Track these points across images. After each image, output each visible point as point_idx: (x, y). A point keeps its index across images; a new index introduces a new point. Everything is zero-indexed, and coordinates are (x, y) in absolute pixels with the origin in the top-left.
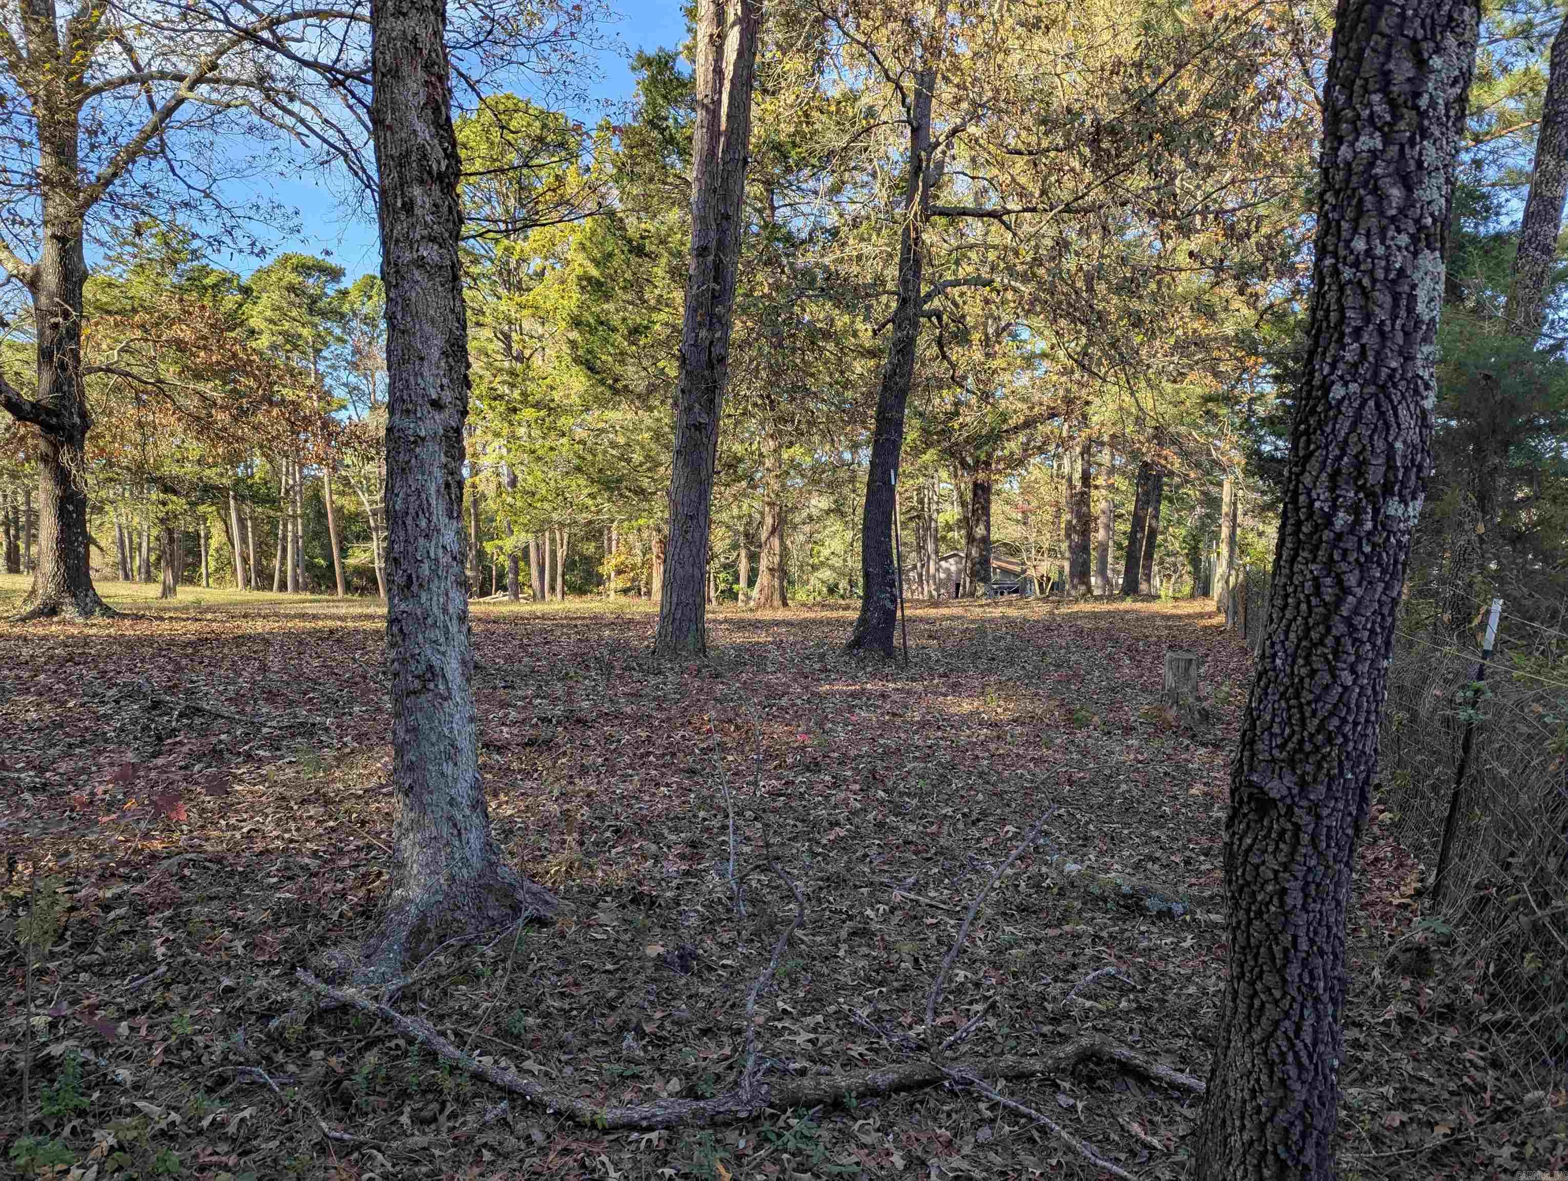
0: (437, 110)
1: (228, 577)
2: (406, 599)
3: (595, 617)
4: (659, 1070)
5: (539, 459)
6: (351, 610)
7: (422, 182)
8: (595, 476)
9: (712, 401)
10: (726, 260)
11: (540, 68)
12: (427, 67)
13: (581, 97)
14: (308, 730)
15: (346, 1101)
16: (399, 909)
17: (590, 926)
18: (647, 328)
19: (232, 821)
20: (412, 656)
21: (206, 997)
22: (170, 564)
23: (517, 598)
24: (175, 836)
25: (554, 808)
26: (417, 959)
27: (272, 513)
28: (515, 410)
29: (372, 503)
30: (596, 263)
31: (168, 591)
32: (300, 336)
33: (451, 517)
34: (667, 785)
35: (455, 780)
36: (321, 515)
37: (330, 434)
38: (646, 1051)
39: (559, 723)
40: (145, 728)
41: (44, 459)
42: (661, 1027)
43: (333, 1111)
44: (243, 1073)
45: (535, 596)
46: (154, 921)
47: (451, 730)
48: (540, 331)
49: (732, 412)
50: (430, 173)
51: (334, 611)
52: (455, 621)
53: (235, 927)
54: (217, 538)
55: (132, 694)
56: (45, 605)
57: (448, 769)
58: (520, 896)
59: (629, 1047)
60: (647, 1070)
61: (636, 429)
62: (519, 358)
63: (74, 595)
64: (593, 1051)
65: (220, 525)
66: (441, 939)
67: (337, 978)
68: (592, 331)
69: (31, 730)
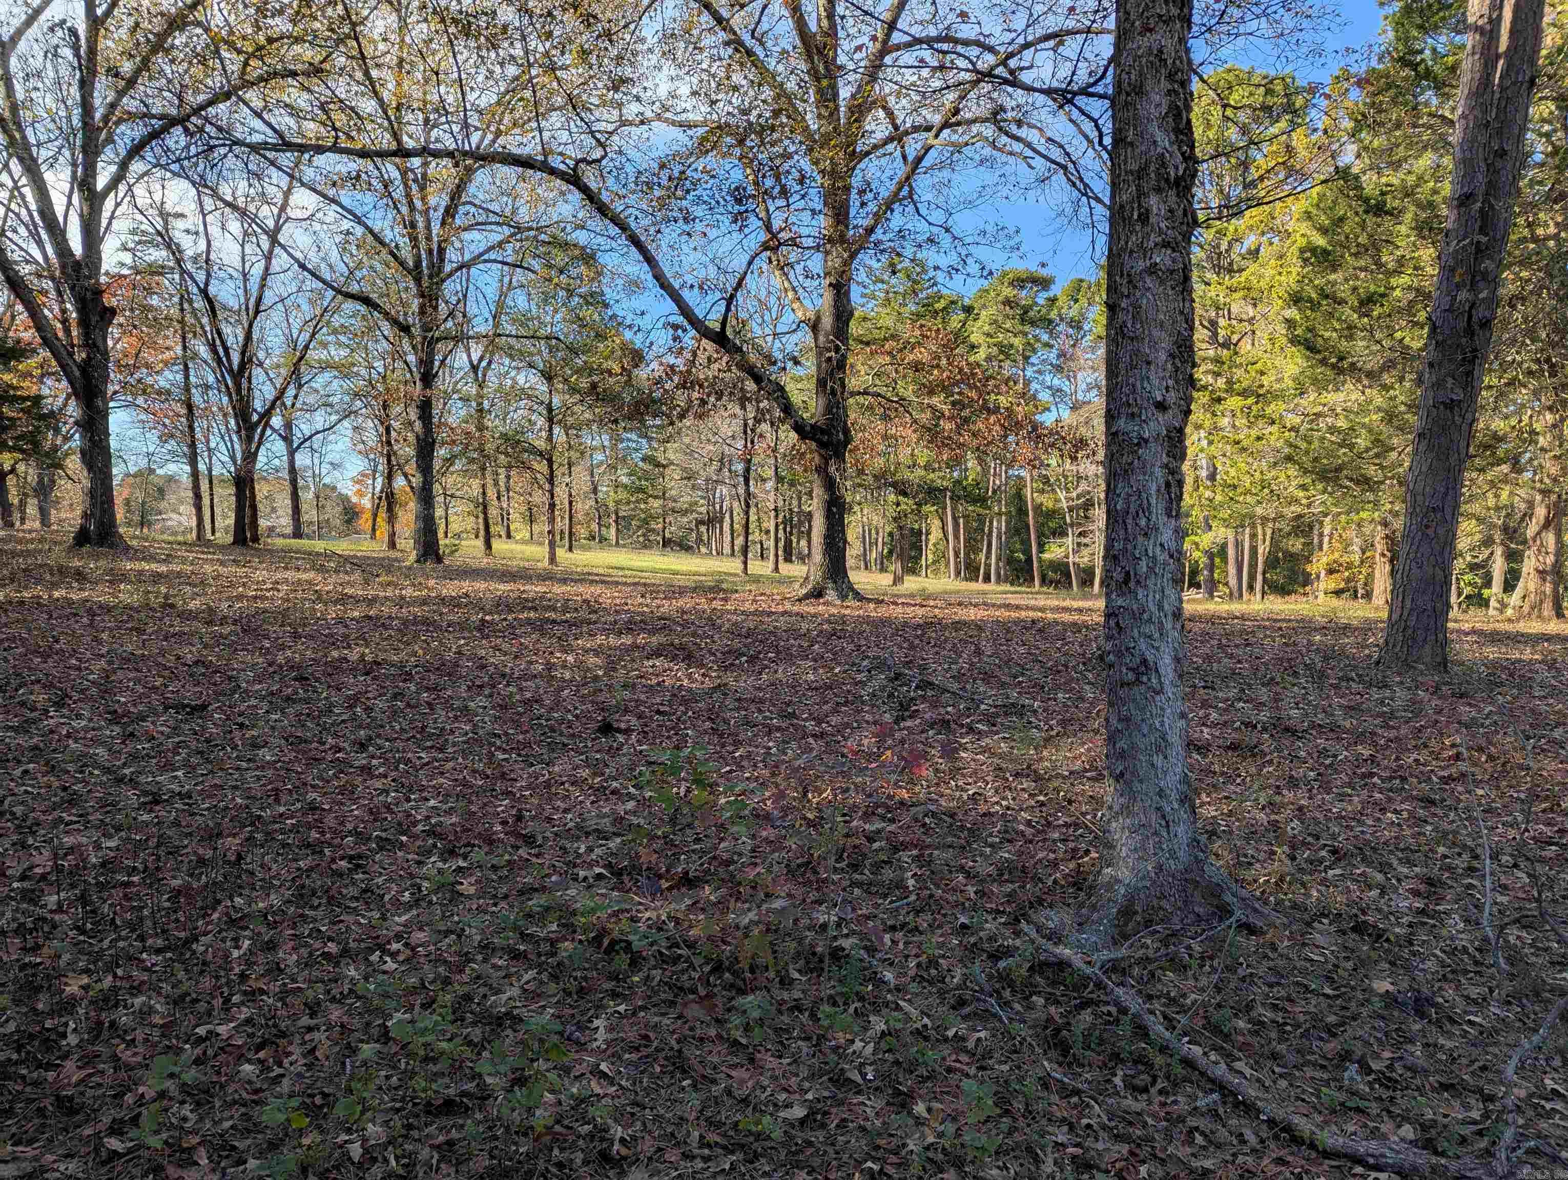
0: (1178, 116)
1: (943, 568)
2: (1124, 594)
3: (1303, 620)
4: (1389, 1112)
5: (1244, 450)
6: (1049, 602)
7: (1158, 190)
8: (1308, 466)
9: (1469, 374)
10: (1499, 205)
11: (1270, 33)
12: (1170, 77)
13: (1318, 52)
14: (1018, 710)
15: (1064, 1048)
16: (1109, 886)
17: (1304, 945)
18: (1383, 295)
19: (960, 783)
20: (1128, 649)
21: (947, 928)
22: (900, 557)
23: (1212, 596)
24: (917, 789)
25: (1262, 817)
26: (1126, 937)
27: (981, 511)
28: (1219, 400)
29: (1068, 499)
30: (1324, 231)
31: (897, 580)
32: (1012, 346)
33: (1169, 516)
34: (1395, 812)
35: (1165, 773)
36: (1022, 511)
37: (1039, 437)
38: (1372, 1089)
39: (1265, 729)
40: (891, 695)
41: (818, 470)
42: (1391, 1067)
43: (1053, 1054)
44: (978, 1000)
45: (1231, 594)
46: (905, 857)
47: (1162, 724)
48: (1251, 312)
49: (1495, 381)
50: (1167, 180)
51: (1033, 602)
52: (1170, 618)
53: (968, 875)
54: (935, 535)
55: (880, 665)
56: (814, 588)
57: (1158, 760)
58: (1228, 898)
59: (1351, 1079)
60: (1374, 1108)
61: (1363, 410)
62: (1226, 345)
63: (835, 582)
64: (1309, 1072)
65: (937, 523)
66: (1148, 923)
67: (1055, 937)
68: (1314, 306)
69: (810, 689)
